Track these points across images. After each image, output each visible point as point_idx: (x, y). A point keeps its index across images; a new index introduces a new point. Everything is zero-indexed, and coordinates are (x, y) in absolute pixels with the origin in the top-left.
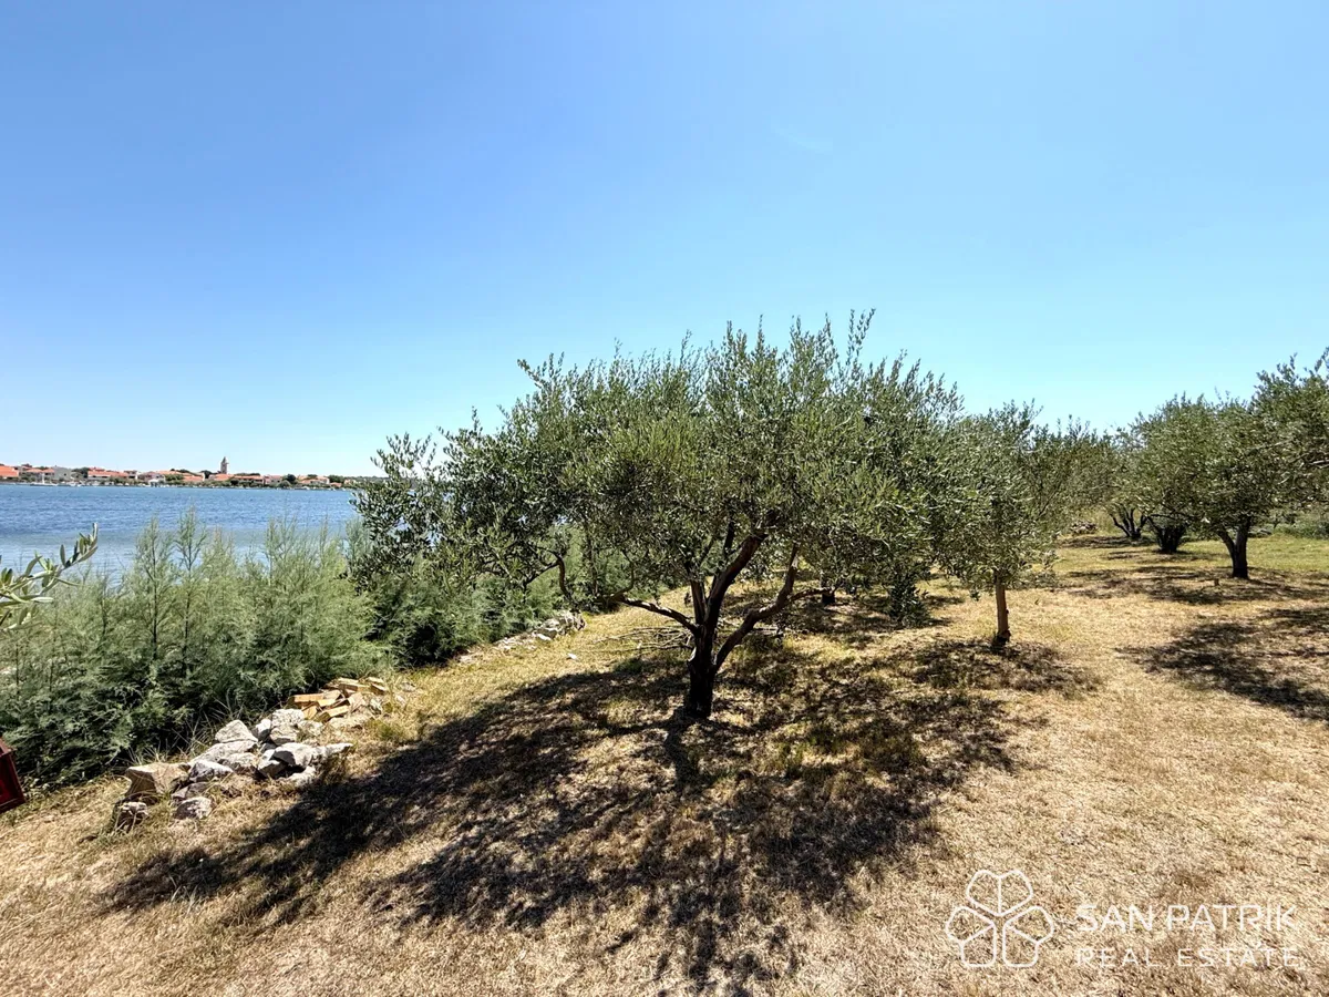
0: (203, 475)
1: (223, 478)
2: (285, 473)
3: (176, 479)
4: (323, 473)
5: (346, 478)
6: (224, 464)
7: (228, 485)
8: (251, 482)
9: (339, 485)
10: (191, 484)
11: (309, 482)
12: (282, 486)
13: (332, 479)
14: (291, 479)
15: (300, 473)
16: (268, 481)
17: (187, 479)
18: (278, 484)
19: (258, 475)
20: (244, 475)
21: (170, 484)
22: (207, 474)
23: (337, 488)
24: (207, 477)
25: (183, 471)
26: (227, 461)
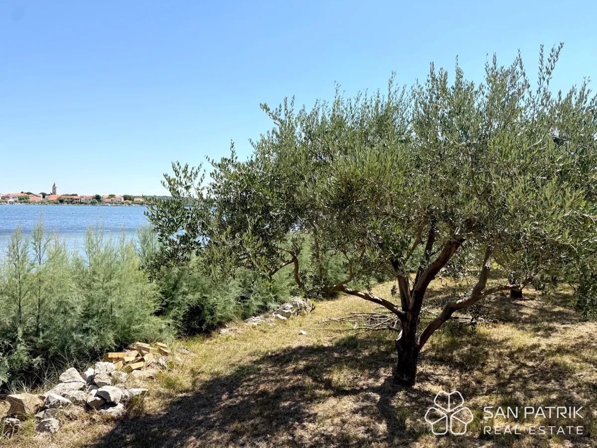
0: (41, 195)
1: (53, 198)
2: (94, 194)
3: (24, 199)
4: (119, 194)
5: (135, 197)
6: (54, 188)
7: (57, 203)
8: (72, 200)
9: (130, 202)
10: (34, 203)
11: (110, 200)
12: (93, 203)
13: (125, 198)
14: (98, 198)
15: (104, 194)
16: (83, 200)
17: (31, 199)
18: (89, 202)
19: (76, 195)
20: (67, 195)
21: (21, 203)
22: (44, 195)
23: (129, 204)
24: (44, 197)
25: (29, 193)
26: (56, 186)
